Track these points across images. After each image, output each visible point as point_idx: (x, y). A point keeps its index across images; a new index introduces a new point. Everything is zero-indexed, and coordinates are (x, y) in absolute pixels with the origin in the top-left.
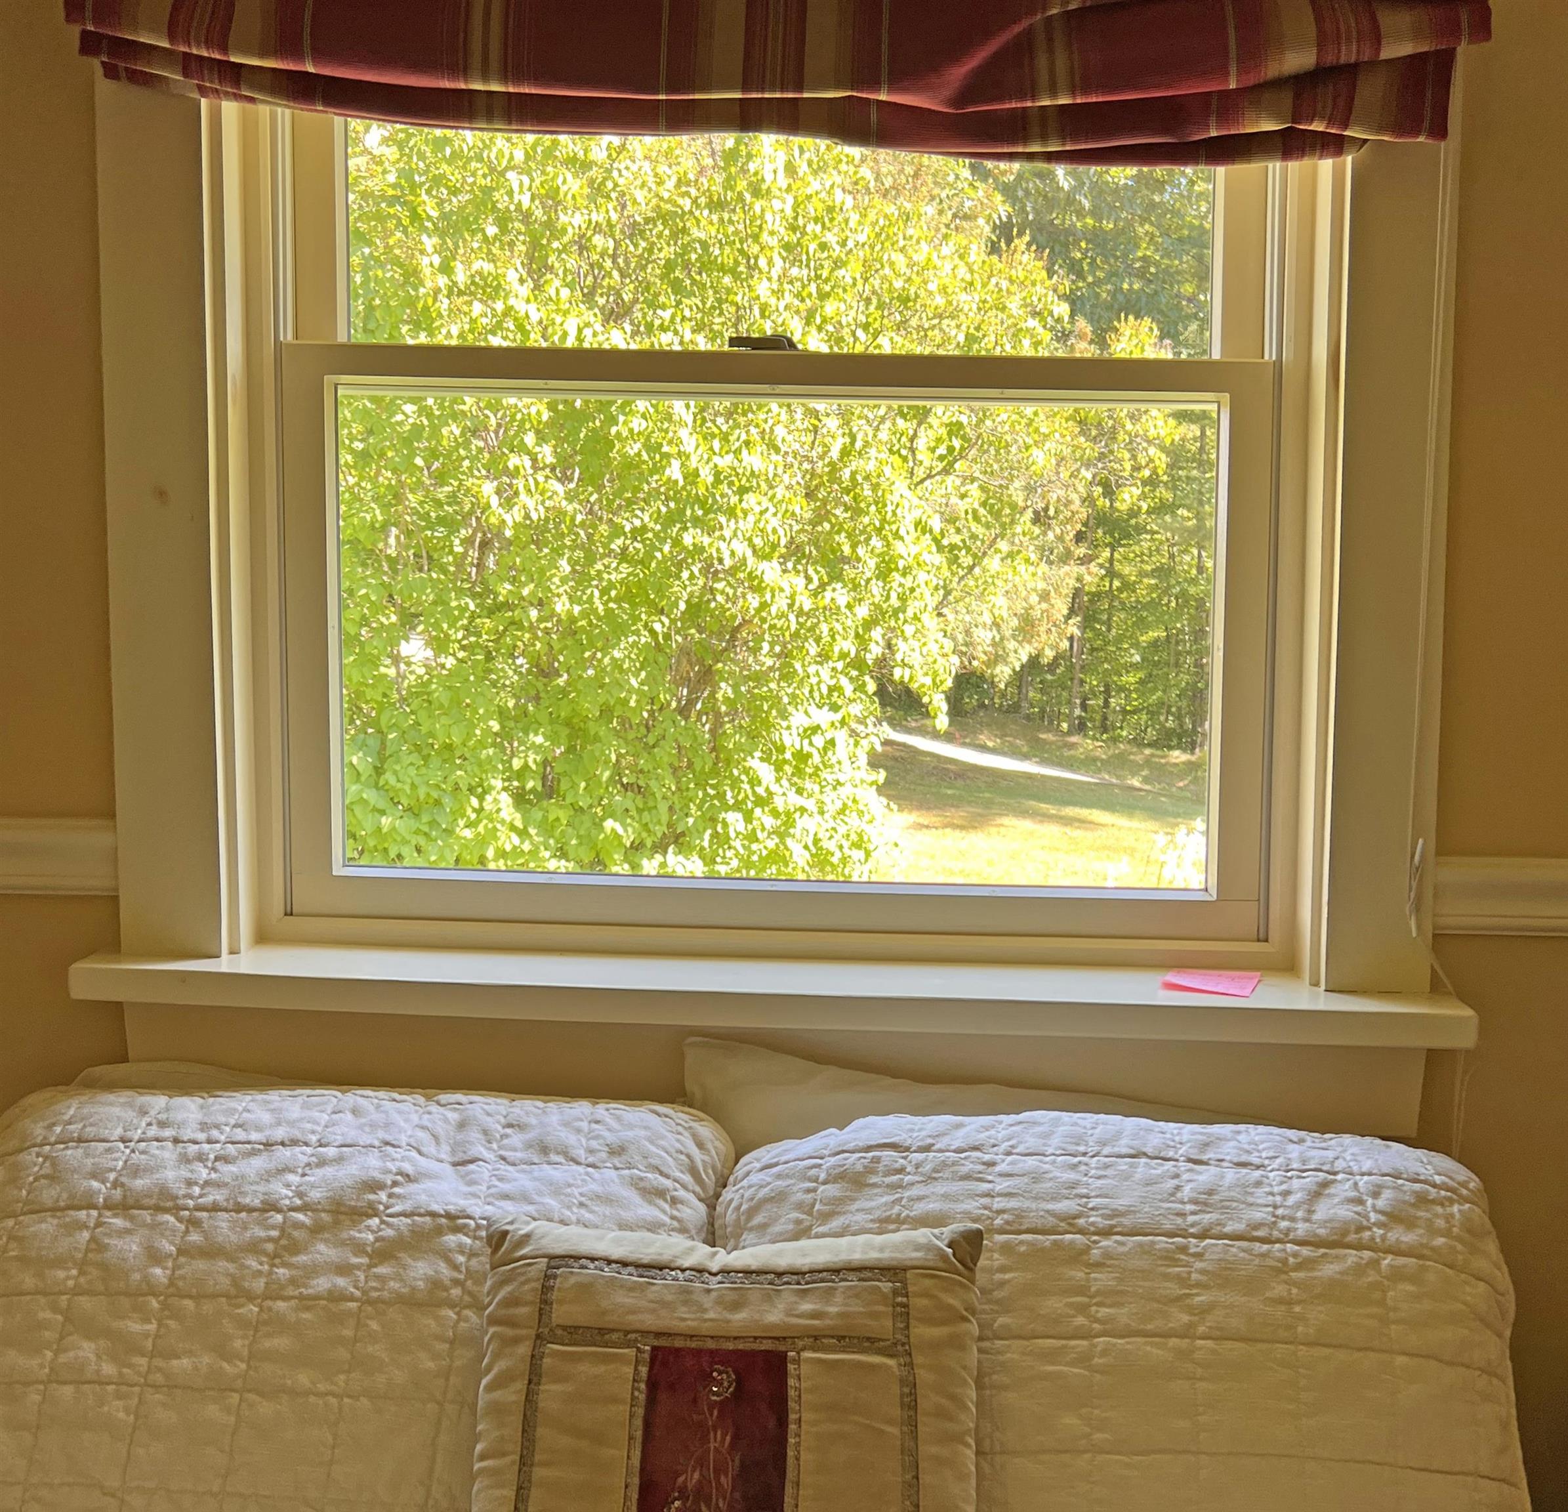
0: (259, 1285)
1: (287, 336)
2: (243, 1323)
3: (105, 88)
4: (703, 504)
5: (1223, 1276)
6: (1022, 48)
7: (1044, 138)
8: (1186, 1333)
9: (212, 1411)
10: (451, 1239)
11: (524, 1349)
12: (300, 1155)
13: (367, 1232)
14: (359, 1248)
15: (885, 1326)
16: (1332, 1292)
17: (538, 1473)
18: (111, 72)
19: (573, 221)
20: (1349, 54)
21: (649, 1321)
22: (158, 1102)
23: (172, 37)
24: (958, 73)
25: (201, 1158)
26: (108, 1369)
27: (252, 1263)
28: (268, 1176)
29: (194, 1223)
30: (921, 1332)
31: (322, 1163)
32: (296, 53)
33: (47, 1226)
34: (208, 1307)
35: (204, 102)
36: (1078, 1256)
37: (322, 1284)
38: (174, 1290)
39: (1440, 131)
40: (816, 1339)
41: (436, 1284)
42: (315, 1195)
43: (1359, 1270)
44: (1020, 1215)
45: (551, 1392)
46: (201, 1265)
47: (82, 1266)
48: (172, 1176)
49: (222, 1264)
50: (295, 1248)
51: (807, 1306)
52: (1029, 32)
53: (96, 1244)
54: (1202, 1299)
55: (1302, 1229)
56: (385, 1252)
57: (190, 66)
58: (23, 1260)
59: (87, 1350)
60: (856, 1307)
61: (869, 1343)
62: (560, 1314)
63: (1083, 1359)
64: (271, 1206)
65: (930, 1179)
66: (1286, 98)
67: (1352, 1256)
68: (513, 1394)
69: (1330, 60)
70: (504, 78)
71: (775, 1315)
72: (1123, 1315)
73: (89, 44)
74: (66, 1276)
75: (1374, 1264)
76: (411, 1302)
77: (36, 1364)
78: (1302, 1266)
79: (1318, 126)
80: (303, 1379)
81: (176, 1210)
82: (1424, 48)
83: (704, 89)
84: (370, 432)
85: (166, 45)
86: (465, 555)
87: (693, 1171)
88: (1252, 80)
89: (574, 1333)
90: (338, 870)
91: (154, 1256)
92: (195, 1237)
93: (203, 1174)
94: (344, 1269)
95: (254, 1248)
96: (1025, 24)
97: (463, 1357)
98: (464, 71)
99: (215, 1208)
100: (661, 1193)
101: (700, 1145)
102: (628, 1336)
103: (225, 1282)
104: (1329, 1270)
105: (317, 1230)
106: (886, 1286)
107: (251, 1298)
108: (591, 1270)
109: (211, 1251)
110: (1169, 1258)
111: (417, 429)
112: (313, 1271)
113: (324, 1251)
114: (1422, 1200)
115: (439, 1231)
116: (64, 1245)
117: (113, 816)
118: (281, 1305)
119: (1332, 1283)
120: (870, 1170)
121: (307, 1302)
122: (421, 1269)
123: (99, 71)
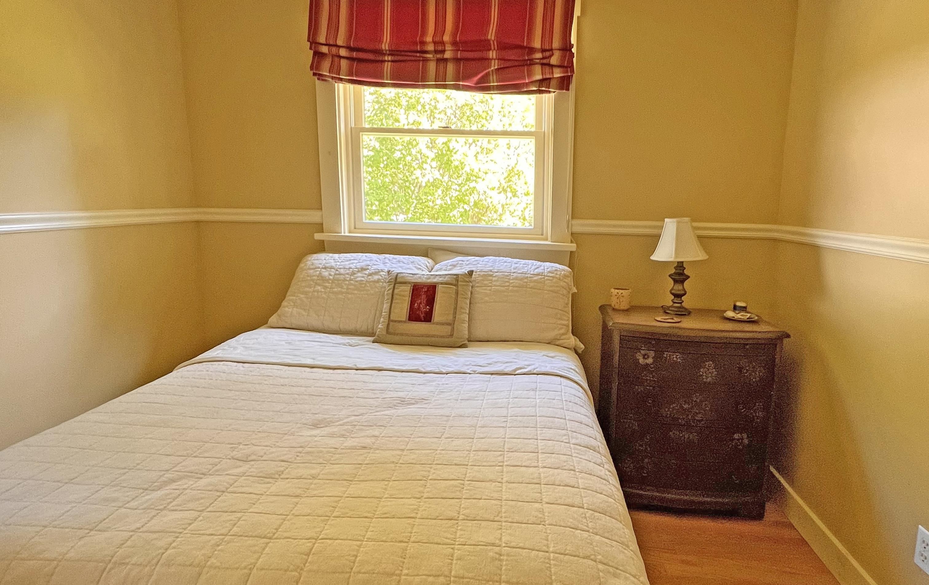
0: (348, 279)
1: (353, 126)
2: (346, 284)
3: (317, 82)
4: (476, 176)
5: (516, 278)
6: (487, 75)
7: (493, 90)
8: (508, 286)
9: (341, 296)
10: (382, 273)
11: (393, 285)
12: (356, 261)
13: (367, 272)
14: (366, 274)
15: (454, 282)
16: (535, 281)
17: (394, 301)
18: (318, 79)
19: (441, 106)
20: (548, 76)
21: (413, 281)
22: (331, 255)
23: (329, 72)
24: (476, 79)
25: (338, 262)
26: (323, 290)
27: (347, 276)
28: (349, 264)
29: (337, 270)
30: (460, 283)
31: (359, 262)
32: (352, 76)
33: (312, 271)
34: (340, 282)
35: (336, 84)
36: (491, 276)
37: (359, 279)
38: (334, 280)
39: (568, 89)
40: (442, 283)
41: (379, 279)
42: (358, 267)
43: (541, 279)
44: (482, 270)
45: (396, 291)
46: (338, 276)
47: (318, 277)
48: (333, 264)
49: (342, 276)
50: (355, 274)
51: (441, 279)
52: (489, 72)
53: (320, 273)
54: (511, 281)
55: (532, 273)
56: (370, 275)
57: (333, 78)
58: (308, 276)
59: (319, 288)
60: (449, 279)
61: (451, 284)
62: (398, 280)
63: (490, 290)
64: (350, 268)
65: (467, 265)
66: (537, 84)
67: (540, 277)
68: (391, 291)
69: (545, 77)
70: (391, 80)
71: (435, 280)
72: (498, 283)
73: (314, 74)
74: (315, 278)
75: (544, 278)
76: (374, 282)
77: (311, 290)
78: (530, 277)
79: (543, 89)
80: (356, 292)
81: (334, 269)
82: (562, 75)
83: (429, 82)
84: (388, 158)
85: (328, 74)
86: (414, 190)
87: (427, 266)
88: (531, 80)
89: (401, 283)
90: (364, 221)
91: (330, 275)
92: (337, 272)
93: (338, 264)
94: (363, 277)
95: (348, 274)
96: (487, 71)
97: (383, 290)
98: (383, 79)
99: (341, 268)
100: (420, 269)
101: (429, 263)
102: (409, 283)
103: (342, 279)
104: (535, 278)
105: (358, 271)
106: (455, 277)
107: (347, 281)
108: (404, 274)
109: (340, 274)
110: (507, 276)
111: (400, 159)
112: (358, 277)
113: (359, 274)
114: (556, 270)
115: (379, 272)
116: (314, 274)
117: (321, 209)
118: (352, 282)
119: (535, 280)
120: (457, 264)
121: (357, 281)
122: (376, 277)
123: (316, 79)
